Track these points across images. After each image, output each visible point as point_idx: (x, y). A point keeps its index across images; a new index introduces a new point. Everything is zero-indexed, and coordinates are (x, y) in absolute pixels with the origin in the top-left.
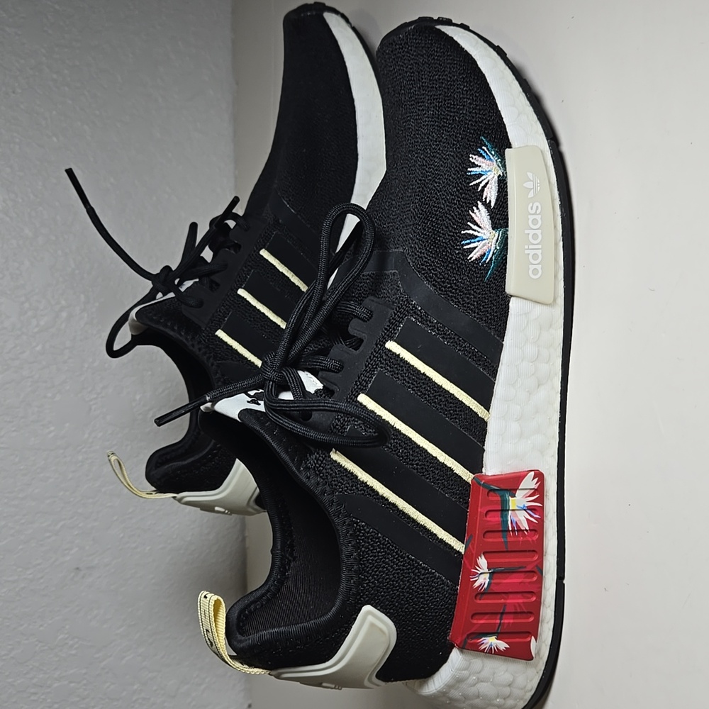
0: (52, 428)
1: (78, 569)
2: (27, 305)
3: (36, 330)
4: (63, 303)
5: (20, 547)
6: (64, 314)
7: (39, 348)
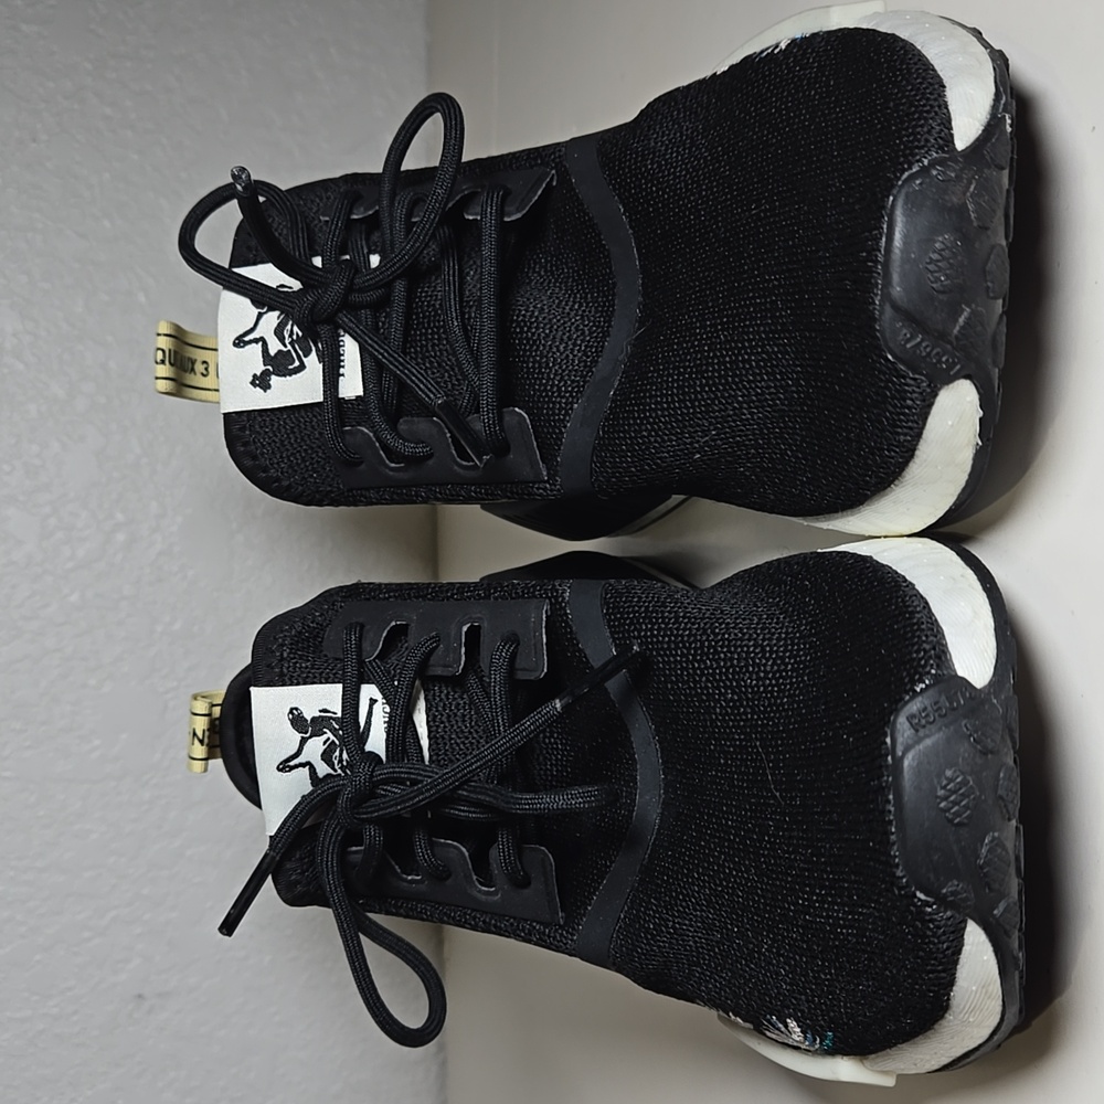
0: (97, 742)
1: (140, 996)
2: (53, 521)
3: (70, 565)
4: (120, 517)
5: (38, 957)
6: (121, 537)
7: (74, 598)
